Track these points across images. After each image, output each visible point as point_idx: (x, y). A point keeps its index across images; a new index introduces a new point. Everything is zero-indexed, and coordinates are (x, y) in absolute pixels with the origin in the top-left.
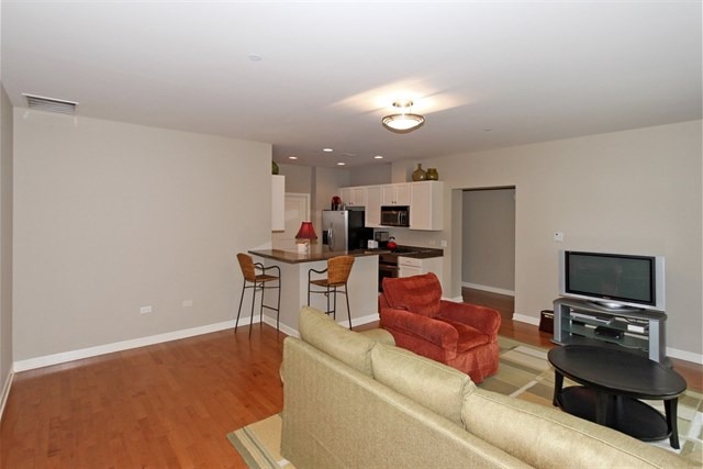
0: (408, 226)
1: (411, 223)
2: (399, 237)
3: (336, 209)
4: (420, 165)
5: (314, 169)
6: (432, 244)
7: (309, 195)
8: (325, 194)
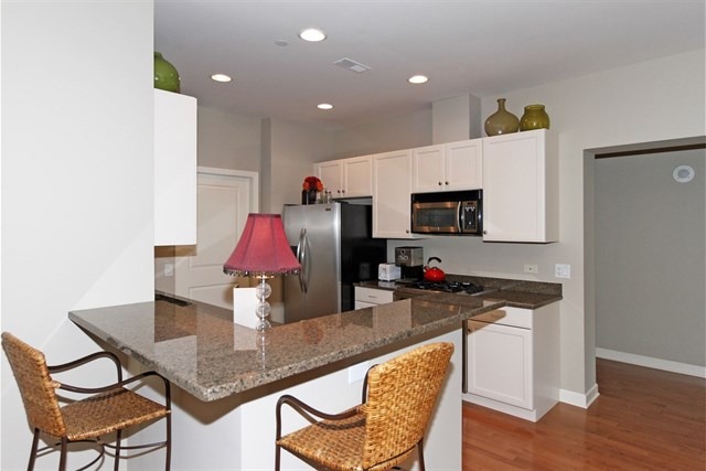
0: (479, 232)
1: (486, 226)
2: (451, 256)
3: (312, 201)
4: (501, 102)
5: (266, 124)
6: (530, 273)
7: (256, 176)
8: (289, 172)
